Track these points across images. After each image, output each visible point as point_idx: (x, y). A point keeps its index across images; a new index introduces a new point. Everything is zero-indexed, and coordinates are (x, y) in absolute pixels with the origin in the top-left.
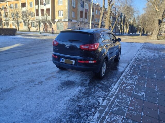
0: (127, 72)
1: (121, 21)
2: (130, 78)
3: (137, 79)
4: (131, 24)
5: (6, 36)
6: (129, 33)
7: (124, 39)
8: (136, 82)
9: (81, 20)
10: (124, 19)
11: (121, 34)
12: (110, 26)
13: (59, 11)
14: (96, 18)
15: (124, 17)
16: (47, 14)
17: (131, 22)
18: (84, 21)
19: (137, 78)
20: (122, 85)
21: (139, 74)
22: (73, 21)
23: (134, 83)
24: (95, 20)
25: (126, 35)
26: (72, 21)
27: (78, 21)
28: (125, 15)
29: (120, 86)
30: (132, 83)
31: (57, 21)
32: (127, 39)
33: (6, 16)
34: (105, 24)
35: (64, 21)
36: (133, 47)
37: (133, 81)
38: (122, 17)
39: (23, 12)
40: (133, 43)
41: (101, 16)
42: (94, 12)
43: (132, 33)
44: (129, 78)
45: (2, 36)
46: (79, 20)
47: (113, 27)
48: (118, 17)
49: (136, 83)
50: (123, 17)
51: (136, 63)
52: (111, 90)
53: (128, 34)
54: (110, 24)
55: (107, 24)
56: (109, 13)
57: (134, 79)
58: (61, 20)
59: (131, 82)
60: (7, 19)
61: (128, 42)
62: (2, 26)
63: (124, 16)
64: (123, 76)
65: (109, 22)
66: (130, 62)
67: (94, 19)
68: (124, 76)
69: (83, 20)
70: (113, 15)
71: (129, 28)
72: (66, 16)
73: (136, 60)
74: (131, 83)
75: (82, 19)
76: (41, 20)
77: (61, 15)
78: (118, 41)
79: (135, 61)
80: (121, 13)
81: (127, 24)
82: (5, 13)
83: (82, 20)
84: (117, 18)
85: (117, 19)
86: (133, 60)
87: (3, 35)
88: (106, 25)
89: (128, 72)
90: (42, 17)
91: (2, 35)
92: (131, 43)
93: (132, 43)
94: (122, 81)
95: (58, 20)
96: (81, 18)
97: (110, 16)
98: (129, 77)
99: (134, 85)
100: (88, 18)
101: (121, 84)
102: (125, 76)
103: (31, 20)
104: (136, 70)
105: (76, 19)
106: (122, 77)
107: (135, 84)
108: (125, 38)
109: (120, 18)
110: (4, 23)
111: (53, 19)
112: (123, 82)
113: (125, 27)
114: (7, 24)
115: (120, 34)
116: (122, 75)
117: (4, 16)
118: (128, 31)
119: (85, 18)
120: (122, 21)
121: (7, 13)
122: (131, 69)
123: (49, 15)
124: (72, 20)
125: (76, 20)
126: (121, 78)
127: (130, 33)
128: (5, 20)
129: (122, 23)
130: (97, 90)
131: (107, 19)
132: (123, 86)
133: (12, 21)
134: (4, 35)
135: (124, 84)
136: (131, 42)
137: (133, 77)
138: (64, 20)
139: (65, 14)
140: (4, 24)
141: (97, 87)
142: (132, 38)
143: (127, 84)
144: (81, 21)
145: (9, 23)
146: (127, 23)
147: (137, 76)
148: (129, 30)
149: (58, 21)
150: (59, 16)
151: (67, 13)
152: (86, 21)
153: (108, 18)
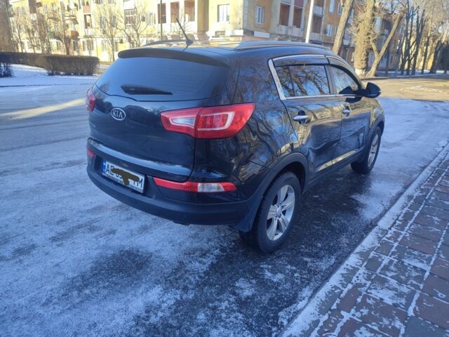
0: (385, 232)
1: (409, 32)
2: (392, 267)
3: (427, 274)
4: (443, 41)
5: (70, 77)
6: (433, 70)
7: (412, 90)
8: (416, 297)
9: (281, 30)
10: (421, 25)
11: (408, 74)
12: (371, 49)
13: (218, 6)
14: (329, 26)
15: (420, 19)
16: (187, 16)
17: (445, 36)
18: (290, 33)
19: (428, 269)
20: (339, 308)
21: (440, 243)
22: (257, 34)
23: (403, 301)
24: (325, 32)
25: (423, 76)
26: (255, 35)
27: (271, 34)
28: (423, 15)
29: (326, 317)
30: (395, 305)
31: (213, 37)
32: (423, 91)
33: (87, 25)
34: (355, 42)
35: (231, 36)
36: (438, 116)
37: (405, 289)
38: (415, 21)
39: (126, 12)
40: (442, 102)
41: (344, 15)
42: (325, 7)
43: (443, 72)
44: (386, 268)
45: (59, 77)
46: (277, 32)
47: (379, 51)
48: (401, 18)
49: (419, 302)
50: (417, 22)
51: (440, 185)
52: (285, 322)
53: (430, 73)
54: (371, 43)
55: (360, 41)
56: (372, 6)
57: (409, 278)
58: (223, 33)
59: (392, 293)
60: (90, 31)
61: (424, 98)
62: (78, 52)
63: (420, 16)
64: (361, 254)
65: (368, 34)
66: (415, 176)
67: (322, 29)
68: (364, 255)
69: (287, 31)
70: (383, 13)
71: (435, 57)
72: (238, 20)
73: (439, 173)
74: (390, 302)
75: (284, 27)
76: (172, 34)
77: (225, 19)
78: (367, 96)
79: (435, 178)
80: (413, 8)
81: (431, 41)
82: (85, 16)
83: (283, 33)
84: (396, 21)
85: (395, 27)
86: (427, 172)
87: (62, 75)
88: (357, 44)
89: (393, 229)
90: (173, 24)
91: (58, 74)
92: (434, 101)
93: (439, 101)
94: (350, 286)
95: (216, 32)
96: (282, 24)
97: (373, 15)
98: (391, 262)
99: (403, 317)
100: (302, 26)
101: (334, 307)
102: (372, 254)
103: (145, 33)
104: (432, 223)
105: (266, 29)
106: (353, 260)
107: (411, 312)
108: (415, 85)
109: (407, 22)
110: (82, 44)
111: (202, 29)
112: (349, 291)
113: (422, 52)
114: (90, 45)
115: (402, 74)
116: (358, 249)
117: (83, 24)
118: (430, 64)
119: (294, 24)
120: (415, 33)
121: (90, 15)
122: (407, 217)
123: (192, 19)
124: (255, 32)
125: (268, 32)
126: (346, 262)
127: (438, 72)
128: (85, 37)
129: (412, 40)
130: (224, 315)
131: (361, 26)
132: (346, 316)
133: (102, 39)
134: (65, 75)
135: (355, 303)
136: (436, 99)
137: (406, 262)
138: (233, 32)
139: (237, 14)
140: (82, 47)
141: (232, 299)
142: (440, 88)
143: (368, 306)
144: (280, 35)
145: (93, 43)
146: (429, 38)
147: (429, 260)
148: (434, 63)
149: (214, 35)
150: (218, 21)
151: (241, 12)
152: (296, 35)
153: (367, 23)
